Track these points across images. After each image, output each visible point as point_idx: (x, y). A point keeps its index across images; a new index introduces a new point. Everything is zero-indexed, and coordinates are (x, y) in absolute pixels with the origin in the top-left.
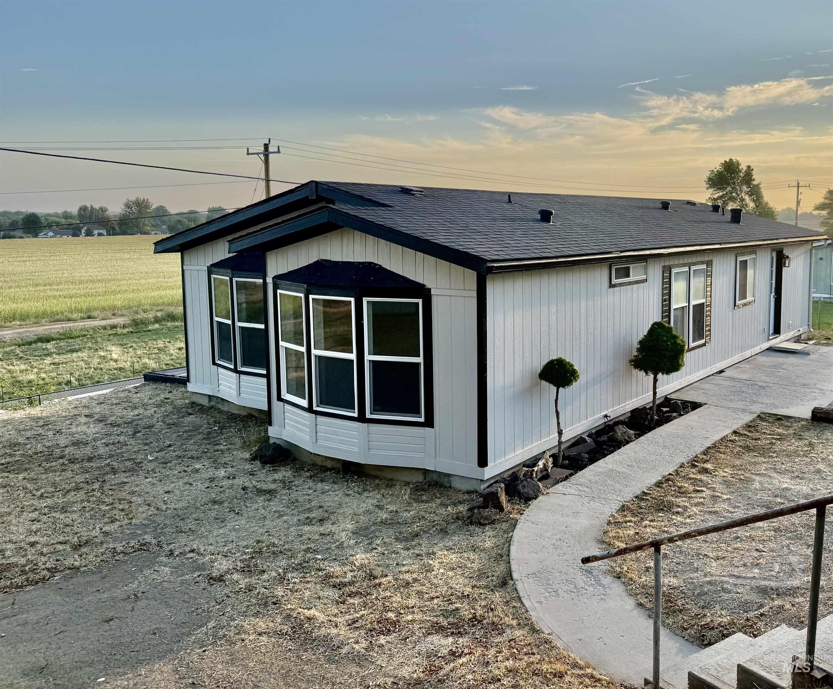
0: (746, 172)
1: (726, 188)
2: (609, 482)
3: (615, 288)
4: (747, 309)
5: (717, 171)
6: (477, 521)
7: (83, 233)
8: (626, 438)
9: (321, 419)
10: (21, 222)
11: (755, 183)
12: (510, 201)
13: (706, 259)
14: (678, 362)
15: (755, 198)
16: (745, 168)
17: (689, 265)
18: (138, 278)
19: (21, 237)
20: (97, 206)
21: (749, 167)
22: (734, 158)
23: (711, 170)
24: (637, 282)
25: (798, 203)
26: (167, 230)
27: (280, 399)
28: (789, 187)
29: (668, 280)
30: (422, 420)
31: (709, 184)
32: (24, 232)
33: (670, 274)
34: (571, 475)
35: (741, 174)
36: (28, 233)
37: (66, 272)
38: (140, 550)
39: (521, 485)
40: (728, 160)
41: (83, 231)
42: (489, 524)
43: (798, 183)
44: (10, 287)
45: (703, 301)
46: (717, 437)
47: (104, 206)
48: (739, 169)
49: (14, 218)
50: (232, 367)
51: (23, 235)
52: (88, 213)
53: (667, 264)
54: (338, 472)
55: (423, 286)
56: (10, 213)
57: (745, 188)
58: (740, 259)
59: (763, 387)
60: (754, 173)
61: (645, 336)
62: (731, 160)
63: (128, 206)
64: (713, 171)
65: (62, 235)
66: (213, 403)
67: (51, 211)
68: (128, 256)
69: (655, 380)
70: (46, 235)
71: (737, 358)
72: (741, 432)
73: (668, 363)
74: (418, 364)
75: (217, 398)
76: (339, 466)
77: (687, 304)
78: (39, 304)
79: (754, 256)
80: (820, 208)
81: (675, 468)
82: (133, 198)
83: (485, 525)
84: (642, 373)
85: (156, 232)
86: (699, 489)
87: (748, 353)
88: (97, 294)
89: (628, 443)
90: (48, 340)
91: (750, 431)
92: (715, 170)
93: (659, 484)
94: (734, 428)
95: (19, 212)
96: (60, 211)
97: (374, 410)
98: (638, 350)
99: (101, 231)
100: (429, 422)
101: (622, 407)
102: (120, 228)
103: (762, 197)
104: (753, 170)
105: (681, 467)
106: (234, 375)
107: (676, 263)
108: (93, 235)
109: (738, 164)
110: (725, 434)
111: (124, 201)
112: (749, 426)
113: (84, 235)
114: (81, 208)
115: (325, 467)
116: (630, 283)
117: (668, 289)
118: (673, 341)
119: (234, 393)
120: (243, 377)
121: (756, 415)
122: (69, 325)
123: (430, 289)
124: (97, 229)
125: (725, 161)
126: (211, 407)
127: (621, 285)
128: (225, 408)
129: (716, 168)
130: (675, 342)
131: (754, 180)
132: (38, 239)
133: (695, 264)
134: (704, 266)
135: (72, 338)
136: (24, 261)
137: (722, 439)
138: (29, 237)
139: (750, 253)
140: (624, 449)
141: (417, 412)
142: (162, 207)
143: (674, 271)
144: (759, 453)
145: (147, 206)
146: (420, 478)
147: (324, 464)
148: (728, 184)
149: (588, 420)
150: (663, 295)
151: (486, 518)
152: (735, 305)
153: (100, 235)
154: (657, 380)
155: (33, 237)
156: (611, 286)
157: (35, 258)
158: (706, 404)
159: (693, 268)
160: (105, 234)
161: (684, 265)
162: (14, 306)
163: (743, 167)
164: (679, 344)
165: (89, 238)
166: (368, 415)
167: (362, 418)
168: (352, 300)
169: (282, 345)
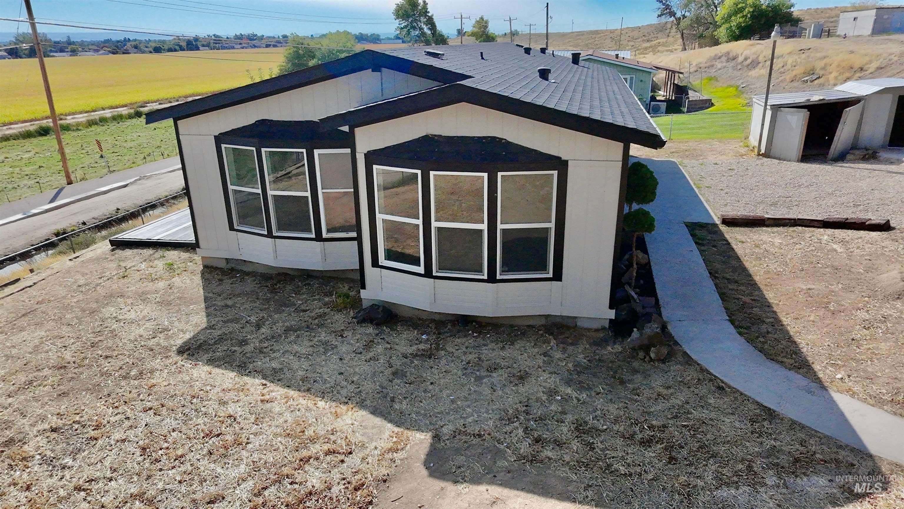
0: (423, 5)
1: (409, 19)
9: (440, 282)
11: (429, 15)
15: (431, 27)
27: (376, 265)
28: (455, 18)
30: (550, 275)
31: (396, 15)
34: (657, 301)
35: (419, 7)
43: (462, 16)
46: (696, 249)
50: (264, 232)
54: (454, 323)
55: (560, 158)
60: (428, 6)
74: (548, 229)
75: (239, 260)
89: (649, 264)
94: (691, 239)
100: (558, 276)
103: (436, 26)
106: (269, 240)
110: (695, 245)
119: (269, 255)
120: (279, 241)
121: (684, 225)
123: (568, 160)
128: (249, 269)
137: (699, 251)
141: (545, 269)
146: (543, 322)
148: (411, 16)
166: (498, 277)
167: (492, 279)
168: (485, 175)
169: (380, 217)
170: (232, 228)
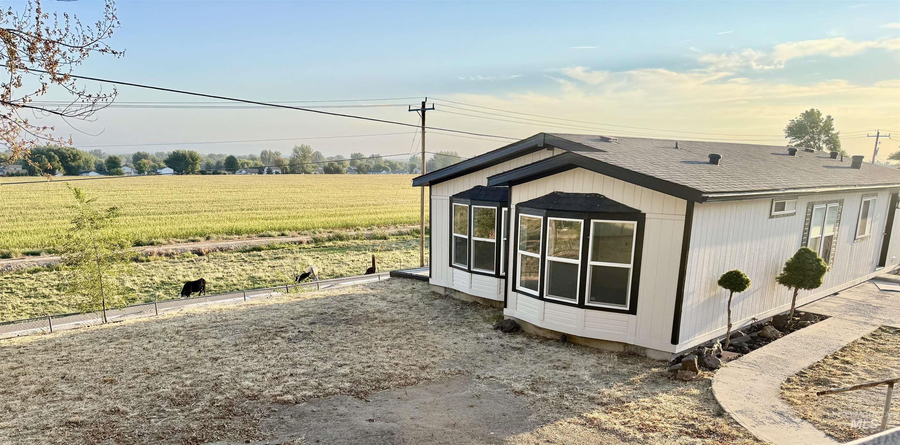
0: (826, 122)
1: (804, 137)
2: (771, 363)
3: (772, 219)
4: (863, 243)
5: (797, 121)
6: (680, 378)
7: (265, 172)
8: (775, 335)
9: (548, 304)
10: (224, 162)
11: (834, 132)
12: (677, 147)
13: (839, 198)
14: (820, 280)
15: (832, 147)
16: (825, 118)
17: (827, 203)
18: (309, 207)
19: (225, 174)
20: (273, 151)
21: (829, 117)
22: (815, 109)
23: (792, 119)
24: (788, 215)
25: (876, 152)
26: (323, 171)
27: (514, 289)
28: (868, 136)
29: (810, 214)
30: (628, 309)
31: (788, 133)
32: (226, 170)
33: (812, 210)
34: (739, 356)
35: (821, 124)
36: (229, 170)
37: (260, 201)
38: (459, 373)
39: (707, 359)
40: (809, 111)
41: (265, 170)
42: (689, 381)
43: (878, 133)
44: (226, 211)
45: (833, 234)
46: (851, 340)
47: (278, 151)
48: (819, 119)
49: (219, 159)
50: (467, 268)
51: (226, 172)
52: (267, 157)
53: (811, 201)
54: (558, 341)
55: (640, 211)
56: (215, 155)
57: (823, 137)
58: (865, 199)
59: (877, 308)
60: (834, 123)
61: (792, 258)
62: (813, 110)
63: (295, 151)
64: (793, 120)
65: (251, 173)
66: (447, 293)
67: (242, 155)
68: (300, 190)
69: (795, 294)
70: (240, 172)
71: (849, 284)
72: (868, 338)
73: (811, 281)
74: (628, 269)
75: (451, 289)
76: (558, 338)
77: (820, 236)
78: (247, 224)
79: (875, 198)
80: (896, 157)
81: (822, 358)
82: (299, 146)
83: (686, 381)
84: (786, 288)
85: (315, 172)
86: (847, 373)
87: (858, 281)
88: (282, 218)
89: (776, 339)
90: (259, 250)
91: (875, 338)
92: (795, 120)
93: (811, 368)
94: (862, 335)
95: (220, 155)
96: (247, 154)
97: (591, 300)
98: (785, 269)
99: (278, 171)
100: (633, 311)
101: (765, 313)
102: (290, 169)
103: (839, 146)
104: (832, 120)
105: (825, 358)
106: (468, 274)
107: (817, 200)
108: (272, 174)
109: (819, 114)
110: (856, 339)
111: (293, 147)
112: (874, 335)
113: (266, 173)
114: (262, 152)
115: (546, 337)
116: (784, 215)
117: (809, 222)
118: (817, 263)
119: (467, 285)
120: (474, 275)
121: (878, 327)
122: (270, 240)
123: (645, 214)
124: (275, 169)
125: (807, 112)
126: (447, 296)
127: (777, 216)
128: (457, 296)
129: (796, 118)
130: (819, 264)
131: (833, 129)
132: (236, 175)
133: (831, 202)
134: (837, 205)
135: (275, 249)
136: (230, 192)
137: (854, 342)
138: (229, 174)
139: (873, 195)
140: (773, 343)
141: (624, 303)
142: (318, 152)
143: (815, 207)
144: (889, 354)
145: (309, 152)
146: (621, 349)
147: (545, 336)
148: (807, 133)
149: (742, 320)
150: (805, 226)
151: (686, 377)
152: (855, 239)
153: (277, 173)
154: (797, 294)
155: (232, 174)
156: (771, 217)
157: (237, 190)
158: (831, 317)
159: (829, 205)
160: (280, 172)
161: (823, 202)
162: (231, 224)
163: (824, 117)
164: (822, 266)
165: (270, 175)
166: (586, 304)
167: (581, 305)
168: (582, 221)
169: (520, 252)
170: (451, 265)
